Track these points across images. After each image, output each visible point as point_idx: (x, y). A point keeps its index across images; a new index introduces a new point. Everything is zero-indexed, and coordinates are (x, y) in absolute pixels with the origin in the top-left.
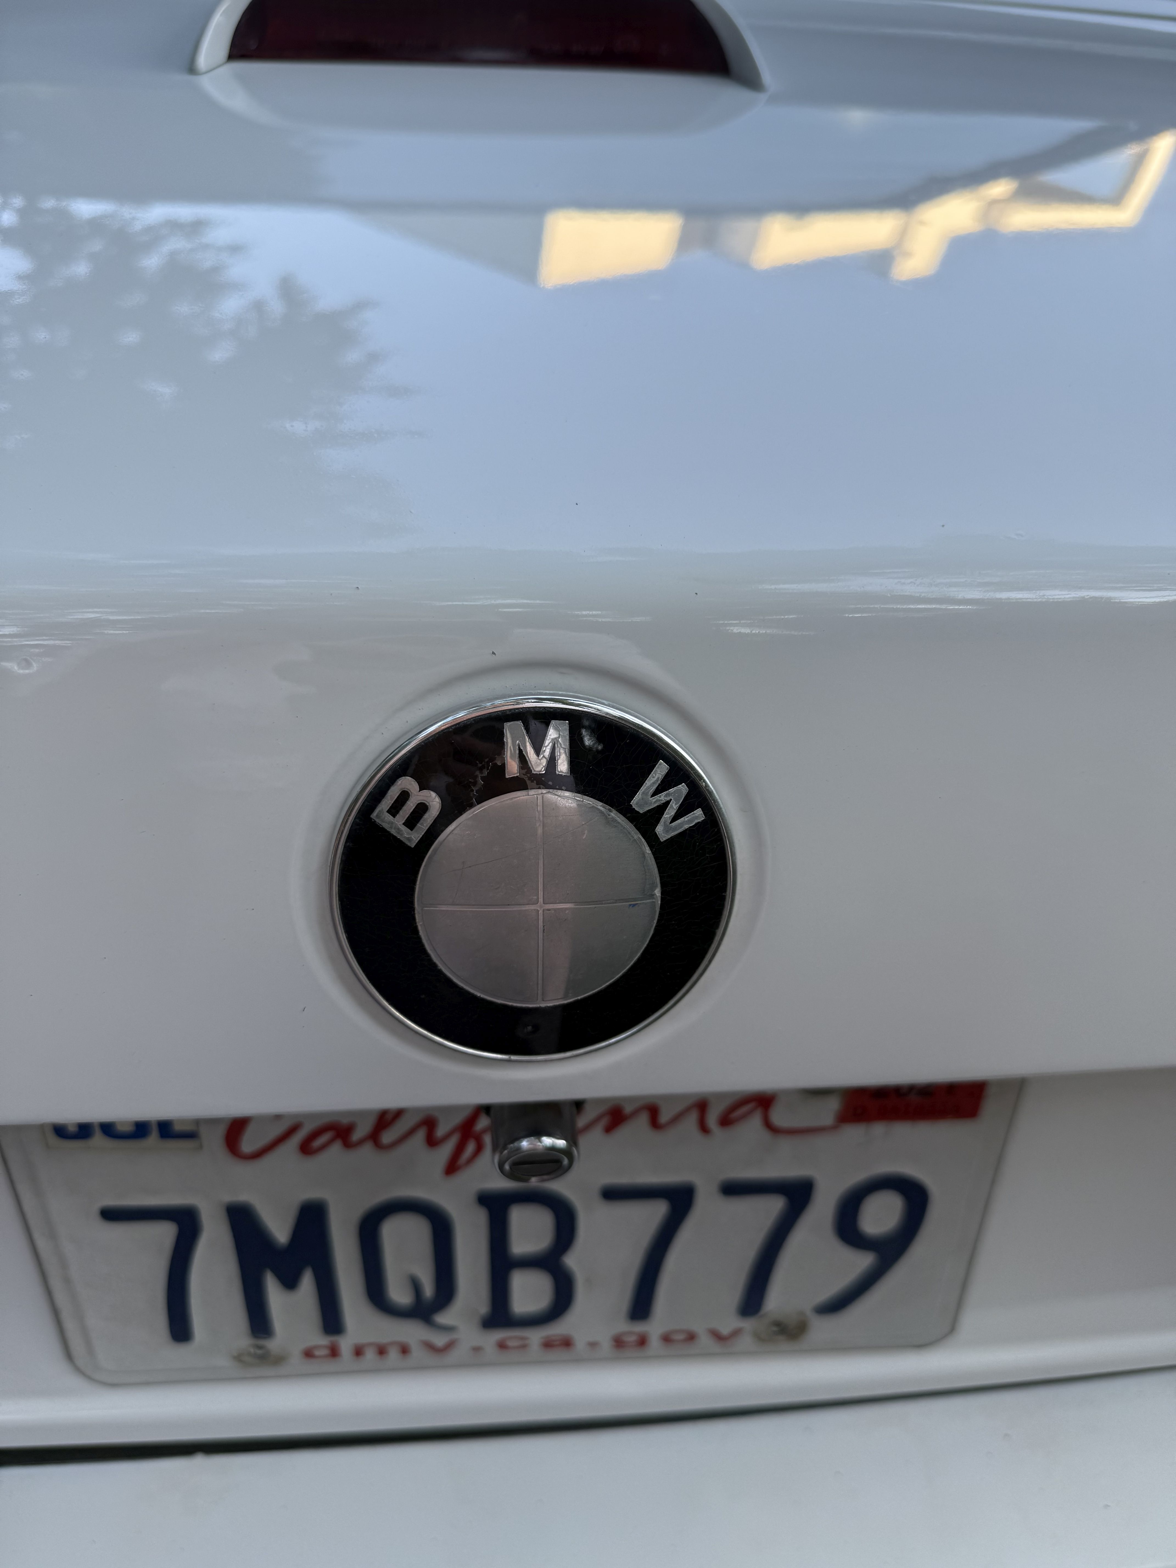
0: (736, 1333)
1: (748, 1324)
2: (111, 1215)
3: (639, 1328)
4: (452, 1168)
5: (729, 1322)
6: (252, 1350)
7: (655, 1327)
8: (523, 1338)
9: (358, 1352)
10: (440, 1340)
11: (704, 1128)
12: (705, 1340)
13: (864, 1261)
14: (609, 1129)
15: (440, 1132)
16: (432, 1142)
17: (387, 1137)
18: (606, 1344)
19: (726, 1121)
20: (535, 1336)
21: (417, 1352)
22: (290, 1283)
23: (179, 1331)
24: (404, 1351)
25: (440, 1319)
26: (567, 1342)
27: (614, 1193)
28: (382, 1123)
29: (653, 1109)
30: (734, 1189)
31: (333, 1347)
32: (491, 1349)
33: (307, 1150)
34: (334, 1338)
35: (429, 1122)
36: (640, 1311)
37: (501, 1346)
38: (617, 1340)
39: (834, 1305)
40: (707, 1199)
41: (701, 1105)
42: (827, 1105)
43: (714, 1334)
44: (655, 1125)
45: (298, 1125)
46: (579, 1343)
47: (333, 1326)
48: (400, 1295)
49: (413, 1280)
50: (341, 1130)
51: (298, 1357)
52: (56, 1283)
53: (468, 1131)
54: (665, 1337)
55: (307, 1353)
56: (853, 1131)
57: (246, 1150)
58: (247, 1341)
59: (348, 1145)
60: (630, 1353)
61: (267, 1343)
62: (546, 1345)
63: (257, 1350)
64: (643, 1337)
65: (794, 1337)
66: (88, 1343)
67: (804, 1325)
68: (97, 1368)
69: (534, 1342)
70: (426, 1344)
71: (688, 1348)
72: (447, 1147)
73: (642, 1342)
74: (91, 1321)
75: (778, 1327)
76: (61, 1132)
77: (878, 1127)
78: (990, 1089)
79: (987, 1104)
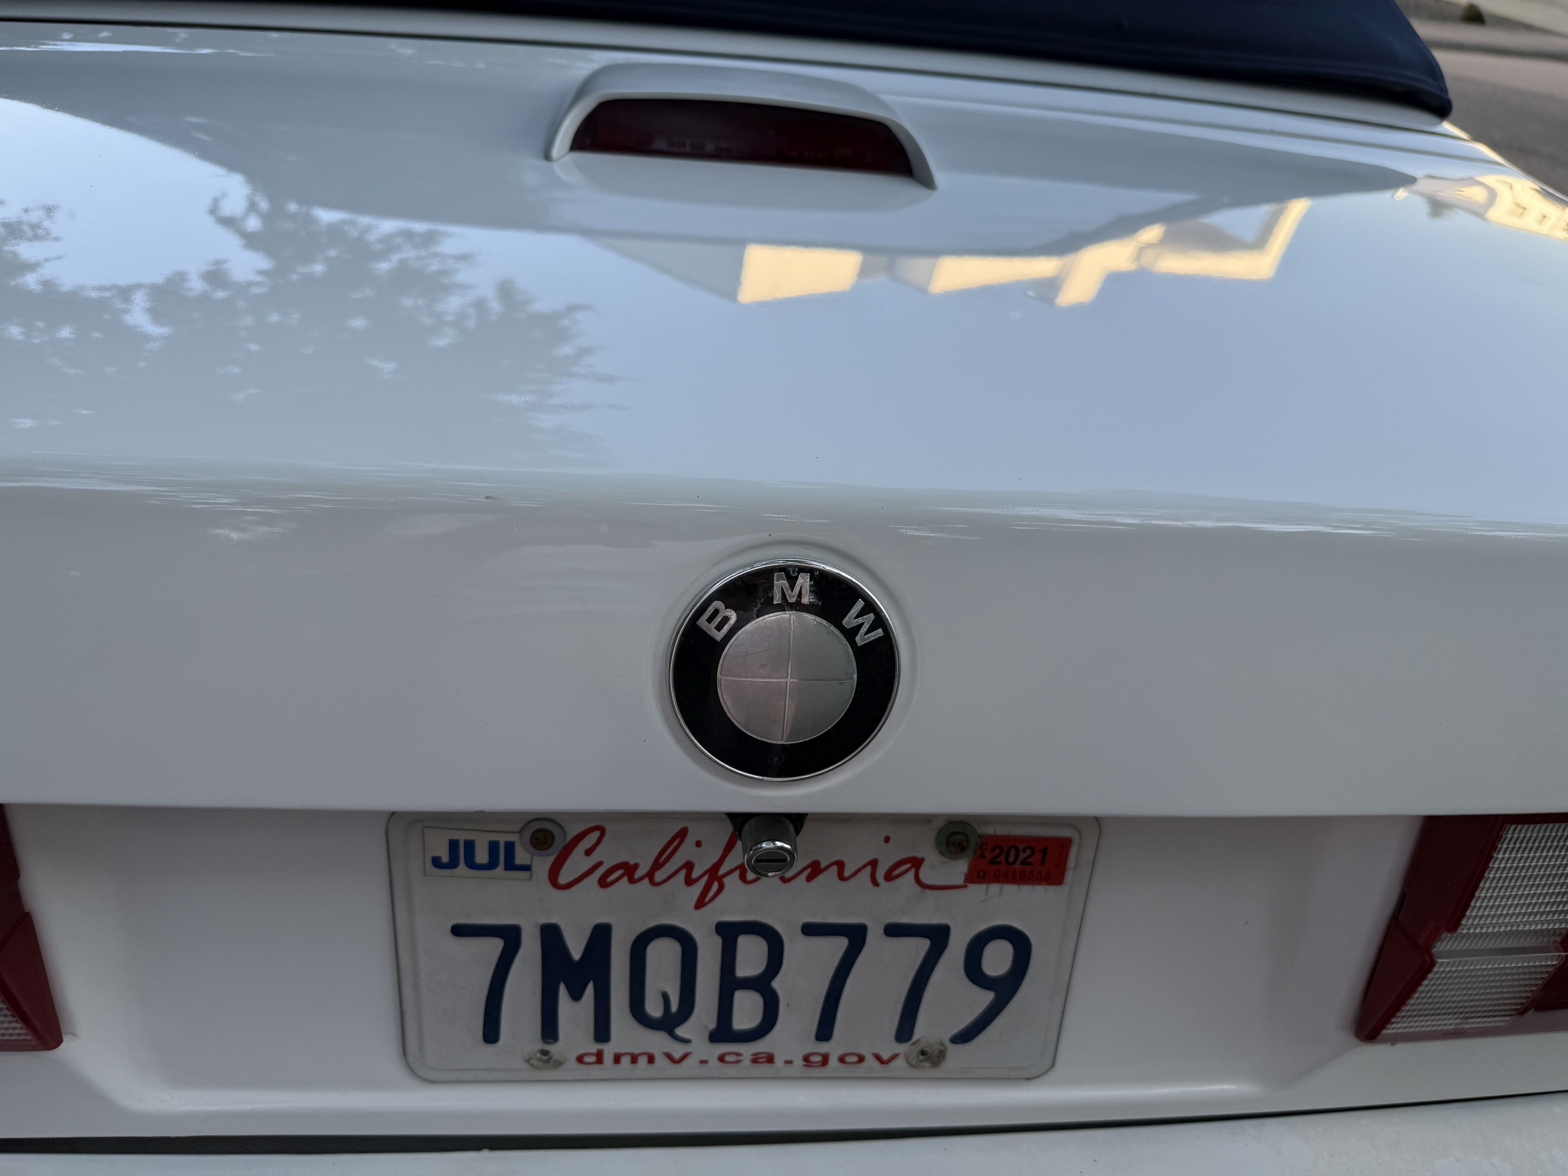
0: (894, 1057)
1: (902, 1048)
2: (461, 930)
3: (823, 1048)
4: (700, 904)
5: (889, 1047)
6: (538, 1055)
7: (834, 1048)
8: (738, 1054)
9: (617, 1059)
10: (678, 1050)
11: (875, 883)
12: (870, 1061)
13: (986, 998)
14: (809, 879)
15: (695, 874)
16: (689, 882)
17: (659, 876)
18: (799, 1062)
19: (890, 876)
20: (748, 1050)
21: (660, 1060)
22: (576, 995)
23: (491, 1034)
24: (651, 1059)
25: (680, 1031)
26: (770, 1059)
27: (810, 930)
28: (657, 865)
29: (840, 865)
30: (894, 931)
31: (599, 1057)
32: (714, 1062)
33: (603, 883)
34: (601, 1046)
35: (689, 866)
36: (824, 1031)
37: (722, 1059)
38: (806, 1059)
39: (965, 1036)
40: (875, 939)
41: (874, 864)
42: (959, 868)
43: (878, 1057)
44: (841, 877)
45: (599, 864)
46: (779, 1061)
47: (602, 1032)
48: (654, 1009)
49: (665, 997)
50: (629, 870)
51: (572, 1063)
52: (407, 989)
53: (714, 874)
54: (842, 1059)
55: (580, 1059)
56: (977, 890)
57: (563, 880)
58: (539, 1045)
59: (632, 881)
60: (815, 1072)
61: (551, 1048)
62: (754, 1060)
63: (544, 1052)
64: (826, 1057)
65: (936, 1063)
66: (420, 1042)
67: (942, 1053)
68: (425, 1063)
69: (746, 1057)
70: (668, 1055)
71: (858, 1071)
72: (699, 886)
73: (824, 1062)
74: (427, 1022)
75: (924, 1055)
76: (437, 862)
77: (995, 888)
78: (1071, 863)
79: (1069, 875)
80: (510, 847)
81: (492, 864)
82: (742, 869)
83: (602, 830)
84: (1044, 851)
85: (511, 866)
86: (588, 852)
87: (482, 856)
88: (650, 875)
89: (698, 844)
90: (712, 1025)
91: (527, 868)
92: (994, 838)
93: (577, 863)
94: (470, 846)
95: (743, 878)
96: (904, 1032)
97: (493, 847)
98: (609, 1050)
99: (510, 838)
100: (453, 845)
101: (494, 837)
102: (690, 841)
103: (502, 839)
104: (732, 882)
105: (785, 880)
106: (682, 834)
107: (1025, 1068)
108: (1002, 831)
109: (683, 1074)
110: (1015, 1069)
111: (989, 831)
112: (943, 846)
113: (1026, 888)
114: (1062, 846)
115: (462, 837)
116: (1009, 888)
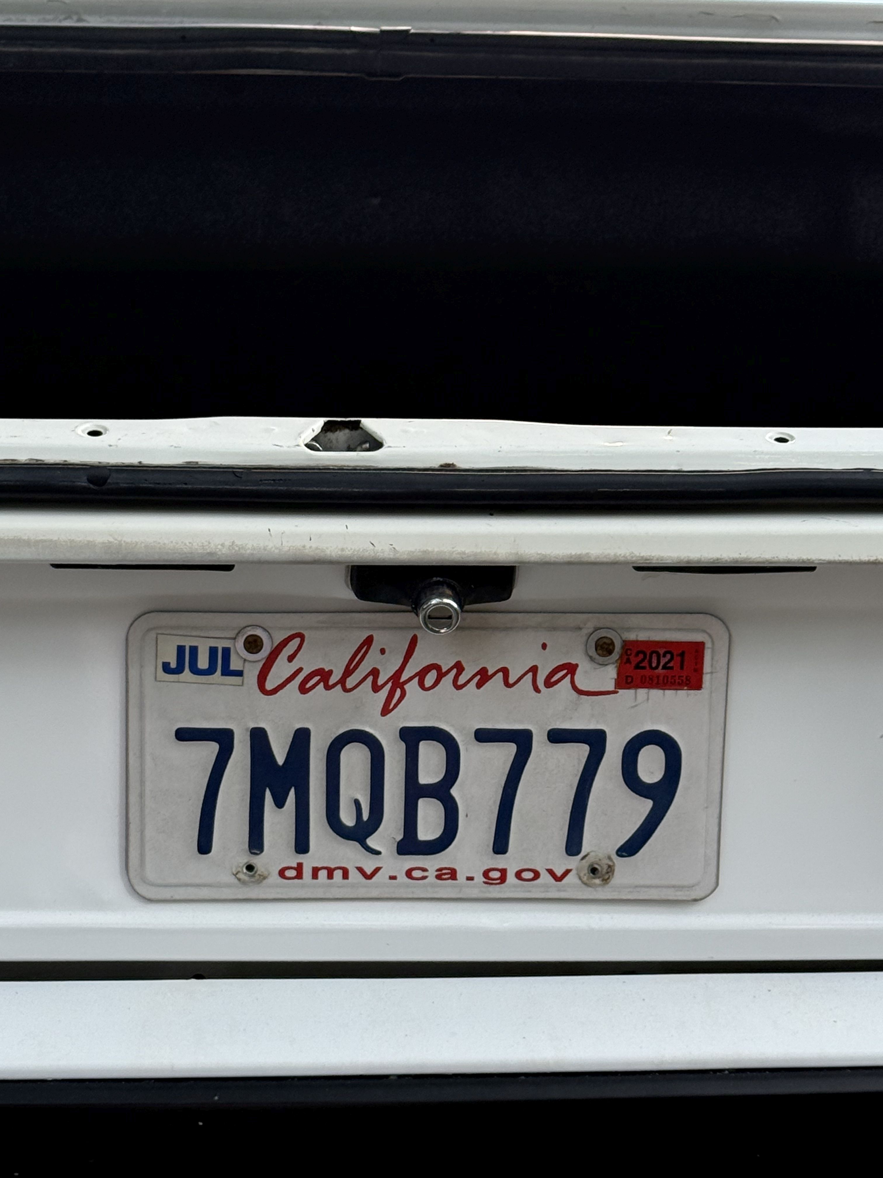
0: (567, 872)
1: (573, 862)
2: (183, 735)
3: (500, 861)
4: (386, 711)
5: (561, 863)
6: (245, 870)
7: (510, 862)
9: (315, 872)
10: (369, 864)
11: (537, 690)
12: (546, 877)
13: (646, 806)
14: (479, 685)
15: (380, 682)
16: (376, 688)
17: (350, 682)
18: (480, 879)
19: (549, 683)
20: (432, 863)
22: (280, 803)
23: (204, 846)
24: (346, 874)
25: (371, 842)
26: (453, 874)
27: (483, 736)
28: (348, 672)
29: (505, 671)
30: (557, 737)
31: (299, 868)
32: (402, 878)
33: (303, 689)
34: (302, 858)
35: (375, 673)
36: (501, 845)
37: (409, 874)
38: (486, 874)
39: (630, 848)
40: (539, 741)
41: (534, 670)
42: (609, 675)
43: (551, 872)
44: (507, 685)
45: (300, 670)
46: (461, 876)
47: (302, 845)
48: (347, 818)
49: (357, 803)
50: (324, 675)
51: (276, 878)
52: (133, 798)
53: (397, 681)
54: (518, 875)
55: (282, 873)
56: (626, 694)
57: (270, 685)
58: (245, 858)
59: (328, 687)
60: (495, 891)
61: (256, 861)
62: (439, 877)
63: (250, 868)
64: (503, 872)
65: (606, 881)
66: (142, 856)
67: (611, 869)
68: (144, 880)
69: (432, 874)
70: (360, 870)
71: (535, 889)
72: (384, 693)
73: (503, 879)
74: (149, 832)
75: (594, 871)
76: (166, 668)
77: (642, 692)
78: (707, 667)
79: (706, 679)
80: (226, 652)
81: (210, 671)
82: (422, 675)
83: (302, 636)
84: (682, 655)
85: (227, 672)
86: (291, 659)
87: (203, 663)
88: (342, 682)
89: (383, 651)
90: (400, 837)
91: (239, 673)
92: (636, 643)
93: (281, 670)
94: (194, 650)
95: (421, 684)
96: (573, 845)
97: (213, 651)
98: (309, 861)
99: (227, 644)
100: (181, 650)
101: (213, 643)
102: (375, 649)
103: (221, 645)
104: (412, 687)
105: (459, 687)
106: (368, 642)
107: (691, 887)
108: (643, 636)
109: (374, 894)
110: (681, 888)
111: (632, 636)
112: (592, 652)
113: (669, 693)
114: (698, 649)
115: (187, 643)
116: (656, 694)
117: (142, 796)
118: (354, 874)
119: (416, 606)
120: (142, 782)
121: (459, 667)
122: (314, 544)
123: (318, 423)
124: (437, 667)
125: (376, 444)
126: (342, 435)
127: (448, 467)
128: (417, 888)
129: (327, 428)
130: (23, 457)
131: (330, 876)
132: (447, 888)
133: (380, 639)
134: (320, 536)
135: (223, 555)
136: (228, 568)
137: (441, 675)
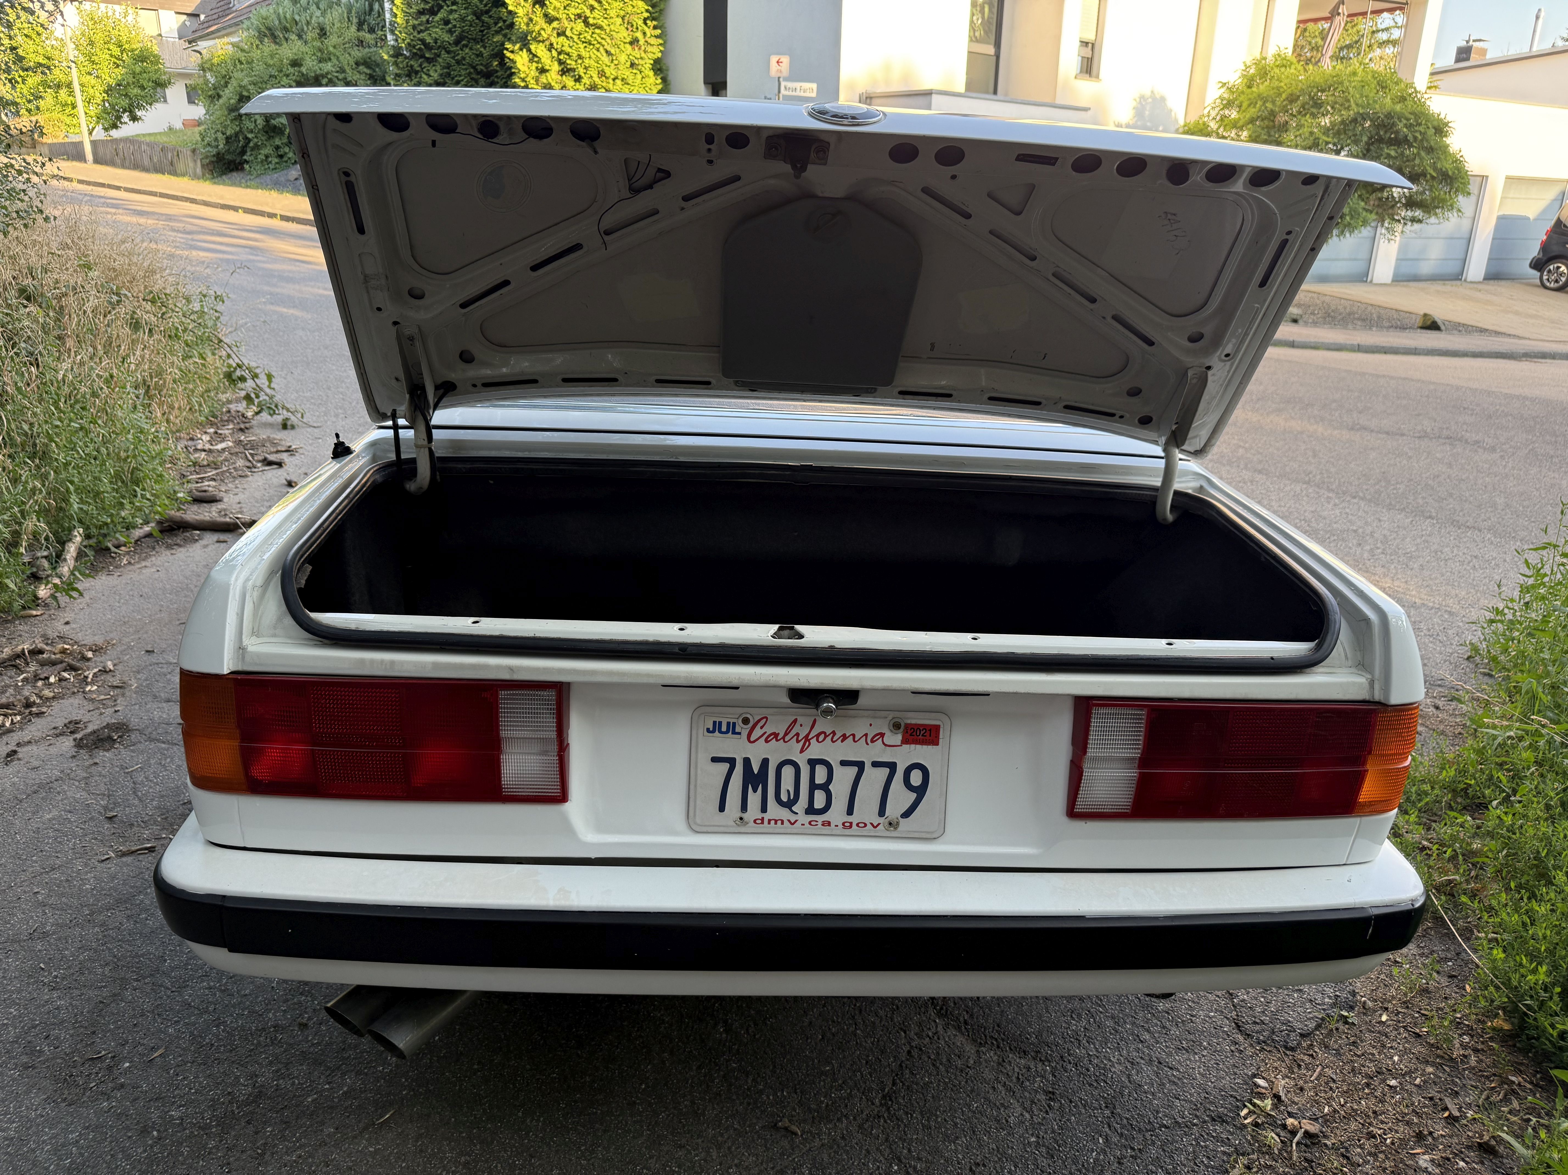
0: (879, 824)
1: (882, 820)
2: (715, 760)
3: (850, 819)
4: (802, 751)
5: (876, 820)
6: (739, 820)
7: (854, 819)
8: (816, 821)
9: (769, 821)
10: (793, 818)
11: (867, 744)
12: (869, 826)
13: (913, 796)
14: (842, 741)
15: (800, 739)
16: (798, 741)
17: (787, 739)
18: (841, 826)
19: (872, 741)
20: (820, 819)
21: (786, 822)
22: (755, 791)
23: (722, 808)
24: (782, 823)
25: (794, 808)
26: (829, 824)
27: (844, 763)
28: (786, 734)
29: (854, 735)
30: (875, 764)
31: (763, 819)
32: (807, 825)
33: (767, 741)
34: (764, 815)
35: (798, 735)
36: (850, 811)
37: (810, 823)
38: (843, 824)
39: (907, 814)
40: (868, 766)
41: (866, 735)
42: (898, 738)
43: (872, 824)
44: (855, 741)
45: (765, 733)
46: (833, 825)
47: (764, 809)
48: (784, 798)
49: (788, 791)
50: (775, 735)
51: (752, 824)
52: (692, 787)
53: (807, 739)
54: (857, 825)
55: (755, 821)
56: (906, 747)
57: (752, 739)
58: (739, 814)
59: (777, 740)
60: (847, 832)
61: (745, 816)
62: (823, 825)
63: (741, 819)
64: (851, 823)
65: (896, 828)
66: (695, 812)
67: (898, 823)
68: (695, 823)
69: (820, 823)
70: (789, 821)
71: (864, 831)
72: (802, 743)
73: (851, 826)
74: (698, 802)
75: (890, 824)
76: (708, 730)
77: (913, 746)
78: (941, 736)
79: (941, 741)
80: (734, 724)
81: (727, 732)
82: (818, 736)
83: (767, 718)
84: (930, 730)
85: (734, 733)
86: (762, 728)
87: (724, 729)
88: (783, 738)
89: (801, 725)
90: (806, 807)
91: (739, 733)
92: (911, 724)
93: (757, 732)
94: (720, 723)
95: (817, 740)
96: (882, 812)
97: (728, 724)
98: (767, 816)
99: (734, 721)
100: (715, 723)
101: (729, 720)
102: (798, 724)
103: (732, 721)
104: (813, 741)
105: (833, 742)
106: (795, 721)
107: (932, 832)
108: (913, 722)
109: (795, 831)
110: (928, 832)
111: (909, 722)
112: (892, 728)
113: (925, 747)
114: (937, 728)
115: (718, 720)
116: (918, 746)
117: (696, 786)
118: (786, 823)
119: (817, 707)
120: (696, 781)
121: (834, 733)
122: (774, 679)
123: (775, 627)
124: (824, 733)
125: (801, 636)
126: (786, 632)
127: (832, 647)
128: (812, 829)
129: (780, 629)
130: (651, 639)
131: (776, 823)
132: (826, 830)
133: (800, 720)
134: (777, 675)
135: (735, 683)
136: (737, 688)
137: (826, 736)
